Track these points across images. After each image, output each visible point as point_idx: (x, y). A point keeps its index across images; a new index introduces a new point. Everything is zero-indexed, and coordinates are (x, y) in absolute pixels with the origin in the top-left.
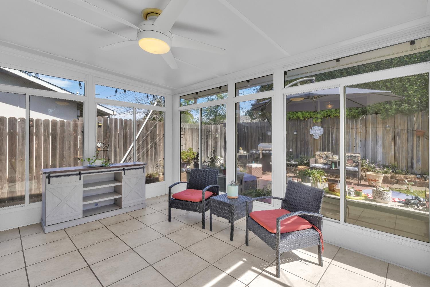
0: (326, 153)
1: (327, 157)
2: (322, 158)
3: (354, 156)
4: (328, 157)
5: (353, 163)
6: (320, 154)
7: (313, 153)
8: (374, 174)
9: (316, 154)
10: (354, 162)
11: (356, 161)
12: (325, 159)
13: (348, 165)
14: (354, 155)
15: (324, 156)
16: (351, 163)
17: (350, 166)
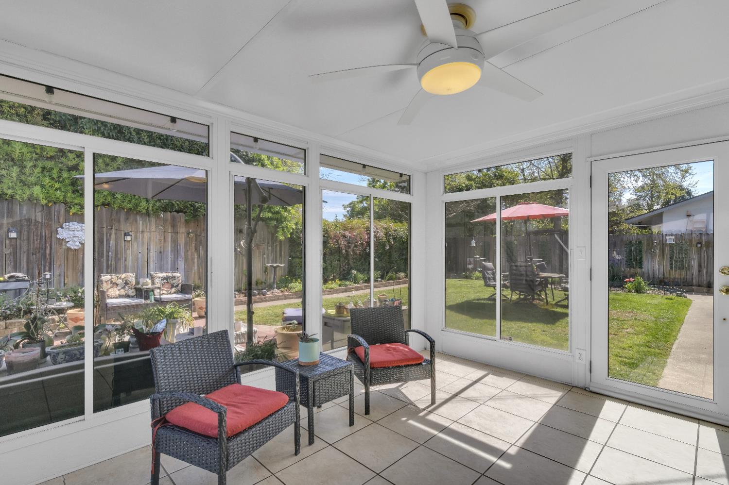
0: (123, 276)
1: (126, 283)
2: (116, 286)
3: (172, 277)
4: (129, 283)
5: (172, 288)
6: (112, 278)
7: (62, 280)
8: (201, 300)
9: (103, 280)
10: (172, 286)
11: (175, 285)
12: (124, 287)
13: (164, 292)
14: (172, 275)
15: (119, 281)
16: (167, 288)
17: (168, 294)
